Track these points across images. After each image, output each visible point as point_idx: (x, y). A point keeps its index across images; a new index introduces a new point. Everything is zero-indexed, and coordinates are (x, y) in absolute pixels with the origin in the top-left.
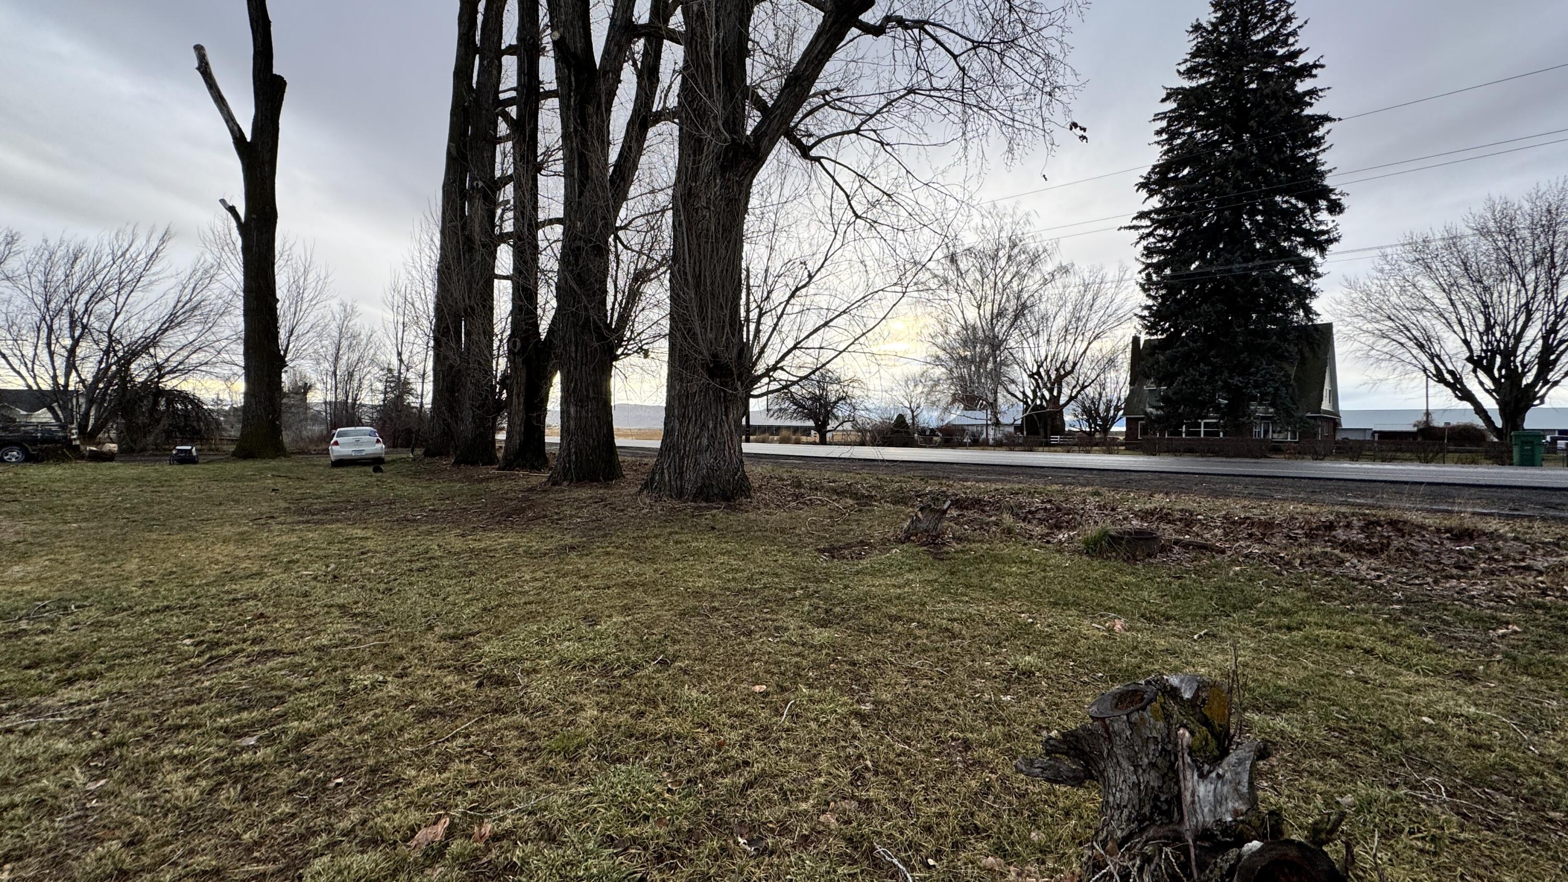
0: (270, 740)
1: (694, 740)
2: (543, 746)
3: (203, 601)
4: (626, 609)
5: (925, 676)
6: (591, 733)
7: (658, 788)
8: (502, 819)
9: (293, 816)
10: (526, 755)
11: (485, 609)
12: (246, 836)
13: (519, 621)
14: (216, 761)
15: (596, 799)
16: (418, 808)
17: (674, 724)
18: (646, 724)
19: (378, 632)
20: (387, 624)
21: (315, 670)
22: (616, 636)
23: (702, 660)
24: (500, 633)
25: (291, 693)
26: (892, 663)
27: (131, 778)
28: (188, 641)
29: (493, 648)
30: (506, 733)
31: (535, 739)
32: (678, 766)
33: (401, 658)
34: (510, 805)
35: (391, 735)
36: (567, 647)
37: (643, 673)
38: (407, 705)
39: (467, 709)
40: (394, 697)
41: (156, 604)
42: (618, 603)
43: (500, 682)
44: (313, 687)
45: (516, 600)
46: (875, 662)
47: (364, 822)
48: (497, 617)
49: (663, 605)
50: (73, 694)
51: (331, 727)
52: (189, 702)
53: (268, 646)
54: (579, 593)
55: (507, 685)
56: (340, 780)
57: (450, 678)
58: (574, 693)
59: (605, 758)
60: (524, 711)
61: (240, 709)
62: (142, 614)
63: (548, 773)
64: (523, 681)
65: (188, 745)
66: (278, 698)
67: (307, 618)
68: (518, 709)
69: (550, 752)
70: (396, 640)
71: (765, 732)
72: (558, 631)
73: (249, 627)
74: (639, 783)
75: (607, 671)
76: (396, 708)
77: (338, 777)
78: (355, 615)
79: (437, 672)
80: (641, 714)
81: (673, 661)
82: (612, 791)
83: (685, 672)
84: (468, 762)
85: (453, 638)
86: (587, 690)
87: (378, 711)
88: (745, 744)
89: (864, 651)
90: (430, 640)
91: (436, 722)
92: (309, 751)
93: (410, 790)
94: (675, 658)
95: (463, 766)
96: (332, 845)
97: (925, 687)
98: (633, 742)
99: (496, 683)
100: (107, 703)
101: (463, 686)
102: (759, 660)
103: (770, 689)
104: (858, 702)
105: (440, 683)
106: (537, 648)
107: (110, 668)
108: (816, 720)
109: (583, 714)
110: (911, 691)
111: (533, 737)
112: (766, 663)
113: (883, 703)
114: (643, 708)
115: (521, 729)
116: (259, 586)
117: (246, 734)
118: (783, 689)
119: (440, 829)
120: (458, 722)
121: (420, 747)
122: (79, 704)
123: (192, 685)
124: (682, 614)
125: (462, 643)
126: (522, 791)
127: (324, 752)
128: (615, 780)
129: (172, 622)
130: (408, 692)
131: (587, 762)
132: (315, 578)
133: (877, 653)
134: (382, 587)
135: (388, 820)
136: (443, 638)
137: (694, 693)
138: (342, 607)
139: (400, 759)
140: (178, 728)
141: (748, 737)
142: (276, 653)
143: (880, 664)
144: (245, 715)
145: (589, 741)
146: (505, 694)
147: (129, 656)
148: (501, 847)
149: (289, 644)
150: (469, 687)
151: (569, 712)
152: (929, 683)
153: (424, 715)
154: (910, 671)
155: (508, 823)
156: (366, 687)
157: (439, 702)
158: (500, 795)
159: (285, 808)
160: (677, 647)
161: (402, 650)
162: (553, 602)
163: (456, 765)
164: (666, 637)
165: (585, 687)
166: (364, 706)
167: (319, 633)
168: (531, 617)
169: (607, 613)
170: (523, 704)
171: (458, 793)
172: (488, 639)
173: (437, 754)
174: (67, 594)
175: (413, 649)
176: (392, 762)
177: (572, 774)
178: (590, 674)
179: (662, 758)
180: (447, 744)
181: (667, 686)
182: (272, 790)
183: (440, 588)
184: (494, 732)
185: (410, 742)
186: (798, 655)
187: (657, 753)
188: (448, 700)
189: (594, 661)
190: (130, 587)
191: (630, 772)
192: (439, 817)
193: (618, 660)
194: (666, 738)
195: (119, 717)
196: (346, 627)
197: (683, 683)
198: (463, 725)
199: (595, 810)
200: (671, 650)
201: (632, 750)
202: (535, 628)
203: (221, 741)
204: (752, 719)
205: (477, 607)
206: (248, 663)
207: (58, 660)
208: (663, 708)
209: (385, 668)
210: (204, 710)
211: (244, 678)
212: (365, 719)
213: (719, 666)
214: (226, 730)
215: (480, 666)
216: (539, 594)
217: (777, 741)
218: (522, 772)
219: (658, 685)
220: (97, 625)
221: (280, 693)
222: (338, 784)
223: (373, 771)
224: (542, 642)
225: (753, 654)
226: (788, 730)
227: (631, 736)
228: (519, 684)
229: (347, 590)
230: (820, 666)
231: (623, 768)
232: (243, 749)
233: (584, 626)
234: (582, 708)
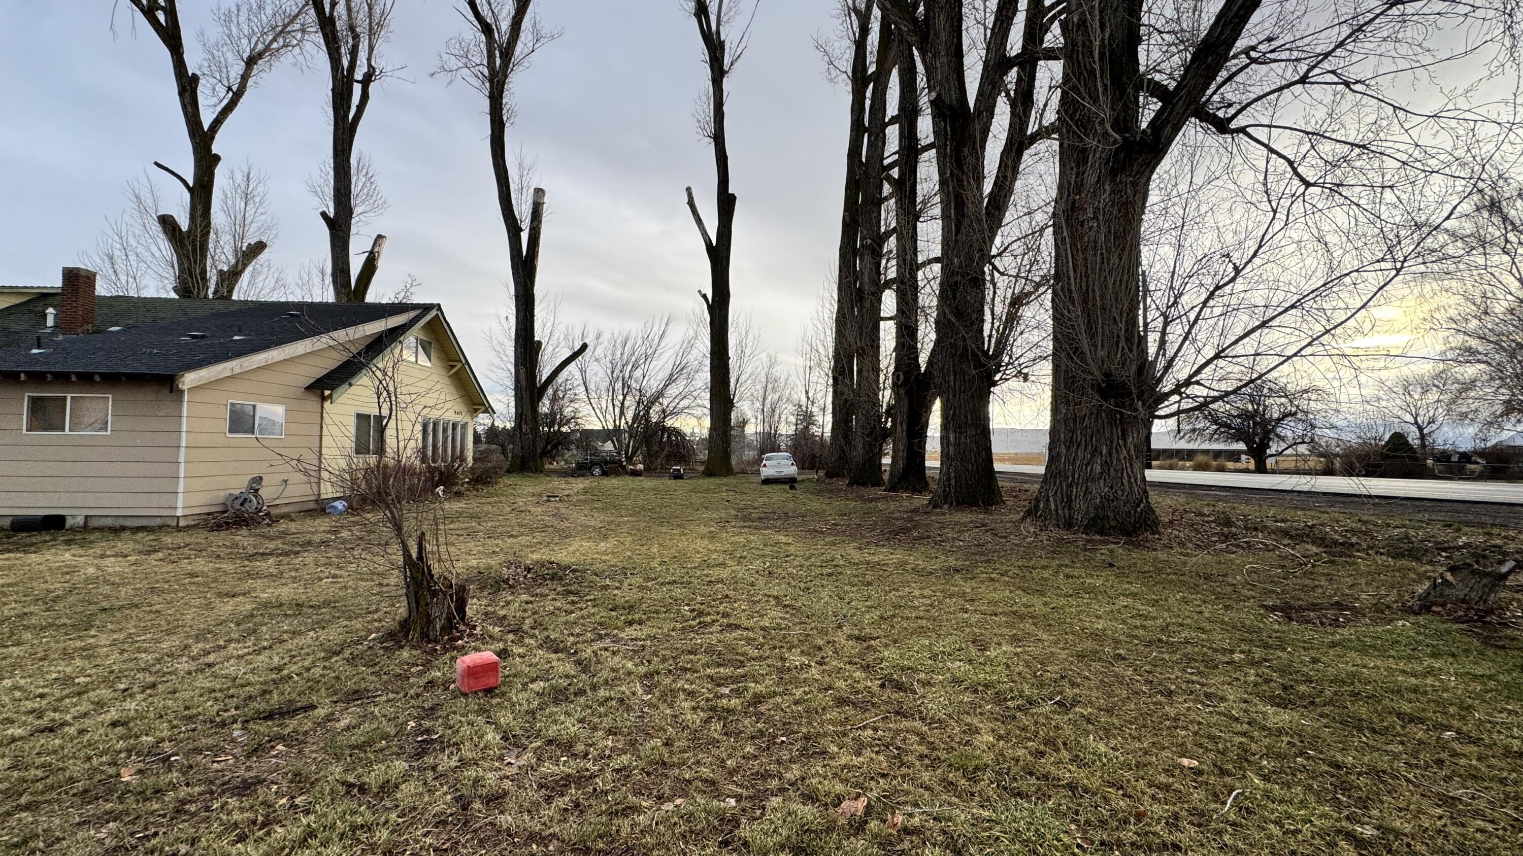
0: (738, 693)
1: (1106, 800)
2: (942, 758)
3: (693, 580)
4: (1015, 640)
5: (1478, 814)
6: (989, 758)
7: (1066, 839)
8: (911, 815)
9: (755, 757)
10: (927, 761)
11: (882, 617)
12: (729, 762)
13: (912, 633)
14: (708, 700)
15: (998, 828)
16: (841, 781)
17: (1081, 775)
18: (1047, 764)
19: (802, 623)
20: (808, 617)
21: (762, 645)
22: (1008, 666)
23: (1109, 711)
24: (896, 642)
25: (749, 660)
26: (1408, 780)
27: (663, 697)
28: (687, 608)
29: (890, 654)
30: (908, 736)
31: (934, 749)
32: (1088, 822)
33: (820, 649)
34: (916, 805)
35: (817, 712)
36: (957, 666)
37: (1039, 710)
38: (826, 690)
39: (873, 705)
40: (817, 680)
41: (670, 578)
42: (1006, 631)
43: (899, 687)
44: (761, 659)
45: (907, 613)
46: (1375, 772)
47: (803, 779)
48: (892, 626)
49: (1056, 643)
50: (632, 632)
51: (775, 694)
52: (690, 653)
53: (732, 621)
54: (966, 616)
55: (906, 691)
56: (784, 739)
57: (858, 673)
58: (968, 713)
59: (1005, 789)
60: (922, 719)
61: (719, 665)
62: (662, 584)
63: (950, 786)
64: (920, 691)
65: (691, 684)
66: (741, 662)
67: (755, 603)
68: (917, 717)
69: (950, 765)
70: (815, 632)
71: (1201, 818)
72: (948, 649)
73: (721, 603)
74: (1044, 826)
75: (1000, 699)
76: (819, 691)
77: (782, 735)
78: (785, 606)
79: (848, 667)
80: (1042, 754)
81: (1073, 706)
82: (1016, 825)
83: (1089, 721)
84: (877, 753)
85: (858, 639)
86: (980, 714)
87: (807, 689)
88: (1173, 823)
89: (1354, 753)
90: (840, 637)
91: (849, 710)
92: (762, 708)
93: (833, 763)
94: (1075, 703)
95: (874, 756)
96: (782, 790)
97: (1482, 831)
98: (1033, 780)
99: (896, 687)
100: (648, 643)
101: (869, 684)
102: (1185, 728)
103: (1204, 767)
104: (1348, 818)
105: (850, 676)
106: (930, 662)
107: (649, 619)
108: (1277, 823)
109: (979, 737)
110: (1451, 829)
111: (932, 747)
112: (1196, 733)
113: (1398, 834)
114: (1042, 747)
115: (922, 737)
116: (725, 574)
117: (723, 685)
118: (1223, 772)
119: (861, 804)
120: (867, 715)
121: (839, 729)
122: (636, 639)
123: (691, 640)
124: (1081, 656)
125: (865, 645)
126: (927, 794)
127: (772, 713)
128: (1018, 814)
129: (678, 592)
130: (827, 679)
131: (986, 785)
132: (757, 572)
133: (1383, 763)
134: (802, 585)
135: (820, 783)
136: (850, 637)
137: (1102, 748)
138: (776, 598)
139: (825, 735)
140: (686, 670)
141: (1176, 817)
142: (738, 627)
143: (1386, 778)
144: (722, 670)
145: (987, 766)
146: (908, 700)
147: (657, 612)
148: (912, 842)
149: (745, 623)
150: (875, 685)
151: (964, 732)
152: (1490, 827)
153: (841, 702)
154: (1448, 801)
155: (916, 821)
156: (796, 667)
157: (851, 693)
158: (908, 793)
159: (749, 749)
160: (1077, 691)
161: (820, 642)
162: (941, 621)
163: (868, 753)
164: (1062, 677)
165: (978, 710)
166: (797, 683)
167: (762, 616)
168: (922, 631)
169: (995, 640)
170: (921, 712)
171: (872, 778)
172: (886, 646)
173: (853, 739)
174: (625, 564)
175: (829, 642)
176: (818, 735)
177: (972, 795)
178: (983, 699)
179: (1069, 808)
180: (860, 732)
181: (1068, 731)
182: (741, 732)
183: (846, 592)
184: (897, 732)
185: (831, 722)
186: (1244, 734)
187: (1059, 799)
188: (857, 693)
189: (986, 686)
190: (655, 564)
191: (1033, 812)
192: (858, 796)
193: (1011, 691)
194: (1072, 787)
195: (655, 654)
196: (780, 615)
197: (1087, 733)
198: (872, 719)
199: (998, 838)
200: (1069, 692)
201: (1033, 789)
202: (927, 642)
203: (709, 686)
204: (1181, 797)
205: (875, 615)
206: (721, 631)
207: (624, 608)
208: (1065, 754)
209: (809, 654)
210: (699, 660)
211: (720, 641)
212: (798, 693)
213: (1131, 723)
214: (711, 678)
215: (882, 669)
216: (928, 611)
217: (1220, 833)
218: (926, 776)
219: (1057, 727)
220: (641, 588)
221: (742, 658)
222: (783, 742)
223: (807, 738)
224: (934, 657)
225: (1175, 720)
226: (1234, 824)
227: (1031, 774)
228: (915, 692)
229: (778, 584)
230: (1279, 756)
231: (1026, 805)
232: (722, 695)
233: (973, 651)
234: (977, 731)
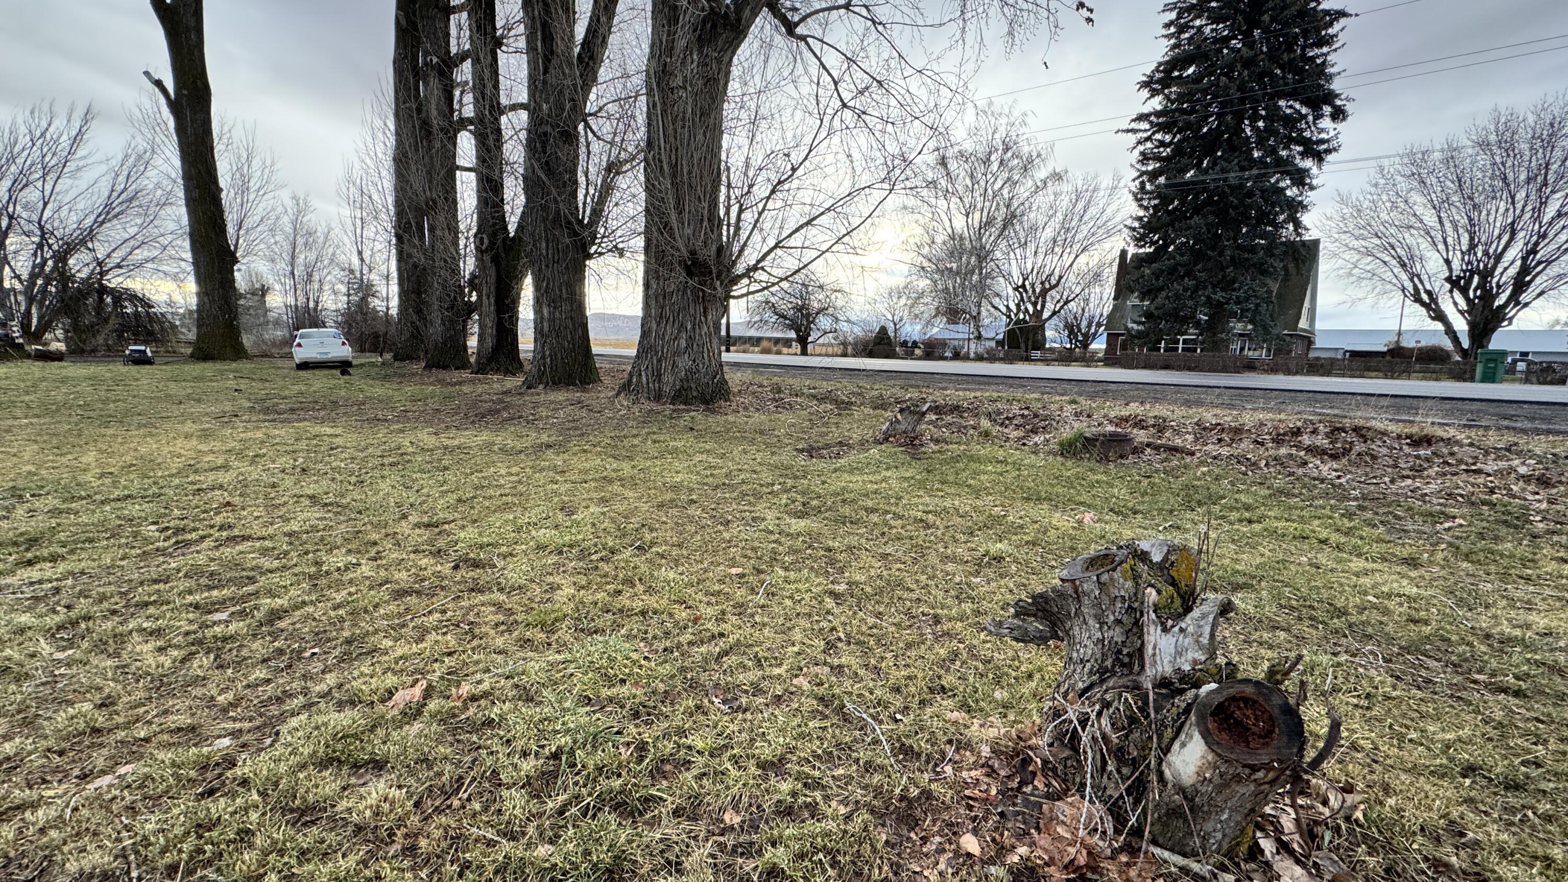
0: (242, 614)
1: (671, 615)
2: (520, 620)
3: (166, 490)
4: (603, 501)
5: (898, 560)
6: (568, 609)
7: (635, 656)
8: (480, 682)
9: (268, 681)
10: (503, 628)
11: (459, 500)
12: (219, 698)
13: (495, 511)
14: (187, 634)
15: (573, 666)
16: (395, 673)
17: (652, 602)
18: (624, 600)
19: (350, 519)
20: (360, 512)
21: (286, 553)
22: (594, 525)
23: (680, 546)
24: (475, 521)
25: (262, 574)
26: (866, 550)
27: (100, 647)
28: (153, 528)
29: (469, 534)
30: (483, 608)
31: (513, 614)
32: (655, 637)
33: (375, 543)
34: (487, 670)
35: (366, 611)
36: (544, 534)
37: (620, 557)
38: (381, 585)
39: (443, 588)
40: (368, 578)
41: (116, 493)
42: (594, 495)
43: (476, 564)
44: (284, 568)
45: (491, 492)
46: (850, 548)
47: (340, 686)
48: (472, 508)
49: (640, 498)
50: (34, 573)
51: (304, 603)
52: (156, 581)
53: (236, 532)
54: (555, 487)
55: (484, 567)
56: (316, 650)
57: (425, 560)
58: (551, 574)
59: (582, 630)
60: (501, 590)
61: (210, 588)
62: (102, 502)
63: (525, 643)
64: (500, 564)
65: (157, 619)
66: (248, 578)
67: (277, 507)
68: (495, 589)
69: (528, 625)
70: (369, 527)
71: (740, 608)
72: (534, 520)
73: (216, 514)
74: (616, 651)
75: (584, 555)
76: (371, 588)
77: (313, 647)
78: (326, 504)
79: (412, 556)
80: (619, 592)
81: (650, 547)
82: (589, 658)
83: (663, 557)
84: (445, 634)
85: (428, 526)
86: (564, 572)
87: (353, 590)
88: (721, 618)
89: (839, 539)
90: (404, 528)
91: (412, 600)
92: (282, 624)
93: (386, 658)
94: (653, 544)
95: (440, 638)
96: (308, 706)
97: (899, 570)
98: (609, 616)
99: (472, 565)
100: (70, 582)
101: (439, 568)
102: (737, 546)
103: (747, 571)
104: (832, 582)
105: (416, 566)
106: (513, 535)
107: (72, 552)
108: (791, 597)
109: (559, 592)
110: (885, 573)
111: (510, 612)
112: (743, 548)
113: (857, 584)
114: (620, 587)
115: (499, 606)
116: (224, 478)
117: (217, 611)
118: (760, 572)
119: (417, 691)
120: (434, 599)
121: (397, 621)
122: (40, 582)
123: (158, 566)
124: (661, 506)
125: (437, 530)
126: (500, 659)
127: (298, 626)
128: (593, 649)
129: (134, 509)
130: (383, 573)
131: (564, 633)
132: (283, 471)
133: (854, 540)
134: (353, 479)
135: (365, 683)
136: (418, 525)
137: (671, 575)
138: (312, 497)
139: (376, 632)
140: (146, 604)
141: (723, 613)
142: (245, 538)
143: (855, 551)
144: (215, 593)
145: (565, 616)
146: (485, 575)
147: (91, 541)
148: (479, 706)
149: (256, 529)
150: (446, 569)
151: (546, 591)
152: (902, 566)
153: (400, 594)
154: (885, 556)
155: (486, 686)
156: (339, 569)
157: (416, 582)
158: (477, 662)
159: (260, 673)
160: (654, 534)
161: (375, 536)
162: (529, 495)
163: (433, 636)
164: (643, 526)
165: (562, 569)
166: (339, 585)
167: (288, 520)
168: (507, 507)
169: (584, 504)
170: (499, 584)
171: (436, 660)
172: (463, 527)
173: (414, 628)
174: (20, 483)
175: (387, 535)
176: (367, 634)
177: (549, 644)
178: (567, 558)
179: (639, 630)
180: (423, 618)
181: (644, 568)
182: (245, 659)
183: (413, 481)
184: (471, 608)
185: (386, 617)
186: (775, 542)
187: (635, 625)
188: (423, 580)
189: (571, 546)
190: (89, 477)
191: (607, 642)
192: (416, 681)
193: (595, 545)
194: (643, 613)
195: (83, 594)
196: (318, 515)
197: (660, 566)
198: (437, 603)
199: (572, 675)
200: (648, 537)
201: (609, 623)
202: (511, 517)
203: (191, 616)
204: (728, 597)
205: (452, 498)
206: (217, 547)
207: (15, 544)
208: (640, 588)
209: (359, 552)
210: (172, 588)
211: (212, 560)
212: (339, 597)
213: (696, 551)
214: (197, 607)
215: (456, 551)
216: (515, 488)
217: (752, 616)
218: (499, 642)
219: (635, 568)
220: (55, 512)
221: (251, 574)
222: (314, 654)
223: (349, 642)
224: (518, 530)
225: (729, 542)
226: (763, 606)
227: (607, 612)
228: (495, 566)
229: (316, 482)
230: (796, 551)
231: (601, 639)
232: (215, 623)
233: (560, 516)
234: (559, 587)
